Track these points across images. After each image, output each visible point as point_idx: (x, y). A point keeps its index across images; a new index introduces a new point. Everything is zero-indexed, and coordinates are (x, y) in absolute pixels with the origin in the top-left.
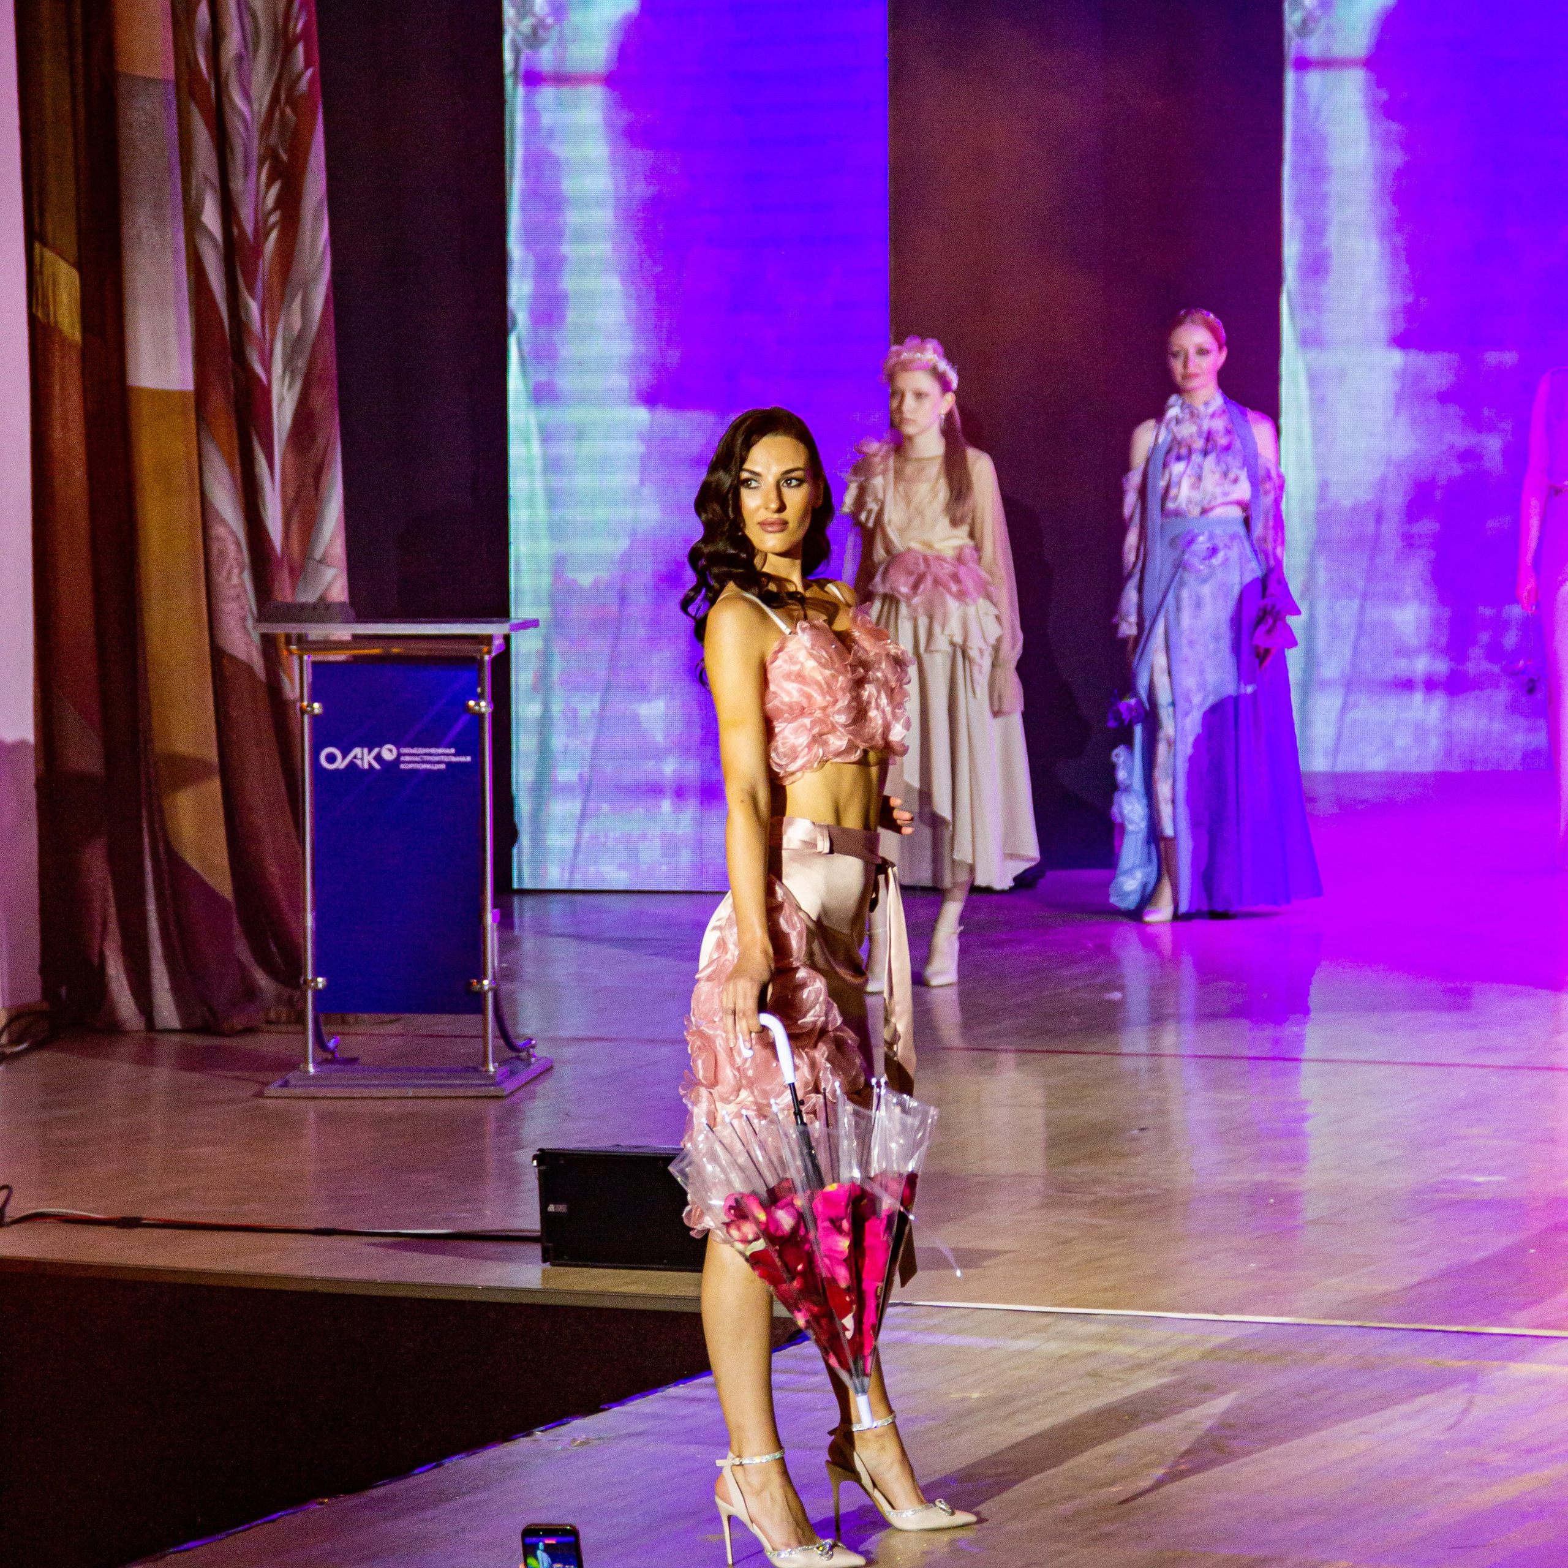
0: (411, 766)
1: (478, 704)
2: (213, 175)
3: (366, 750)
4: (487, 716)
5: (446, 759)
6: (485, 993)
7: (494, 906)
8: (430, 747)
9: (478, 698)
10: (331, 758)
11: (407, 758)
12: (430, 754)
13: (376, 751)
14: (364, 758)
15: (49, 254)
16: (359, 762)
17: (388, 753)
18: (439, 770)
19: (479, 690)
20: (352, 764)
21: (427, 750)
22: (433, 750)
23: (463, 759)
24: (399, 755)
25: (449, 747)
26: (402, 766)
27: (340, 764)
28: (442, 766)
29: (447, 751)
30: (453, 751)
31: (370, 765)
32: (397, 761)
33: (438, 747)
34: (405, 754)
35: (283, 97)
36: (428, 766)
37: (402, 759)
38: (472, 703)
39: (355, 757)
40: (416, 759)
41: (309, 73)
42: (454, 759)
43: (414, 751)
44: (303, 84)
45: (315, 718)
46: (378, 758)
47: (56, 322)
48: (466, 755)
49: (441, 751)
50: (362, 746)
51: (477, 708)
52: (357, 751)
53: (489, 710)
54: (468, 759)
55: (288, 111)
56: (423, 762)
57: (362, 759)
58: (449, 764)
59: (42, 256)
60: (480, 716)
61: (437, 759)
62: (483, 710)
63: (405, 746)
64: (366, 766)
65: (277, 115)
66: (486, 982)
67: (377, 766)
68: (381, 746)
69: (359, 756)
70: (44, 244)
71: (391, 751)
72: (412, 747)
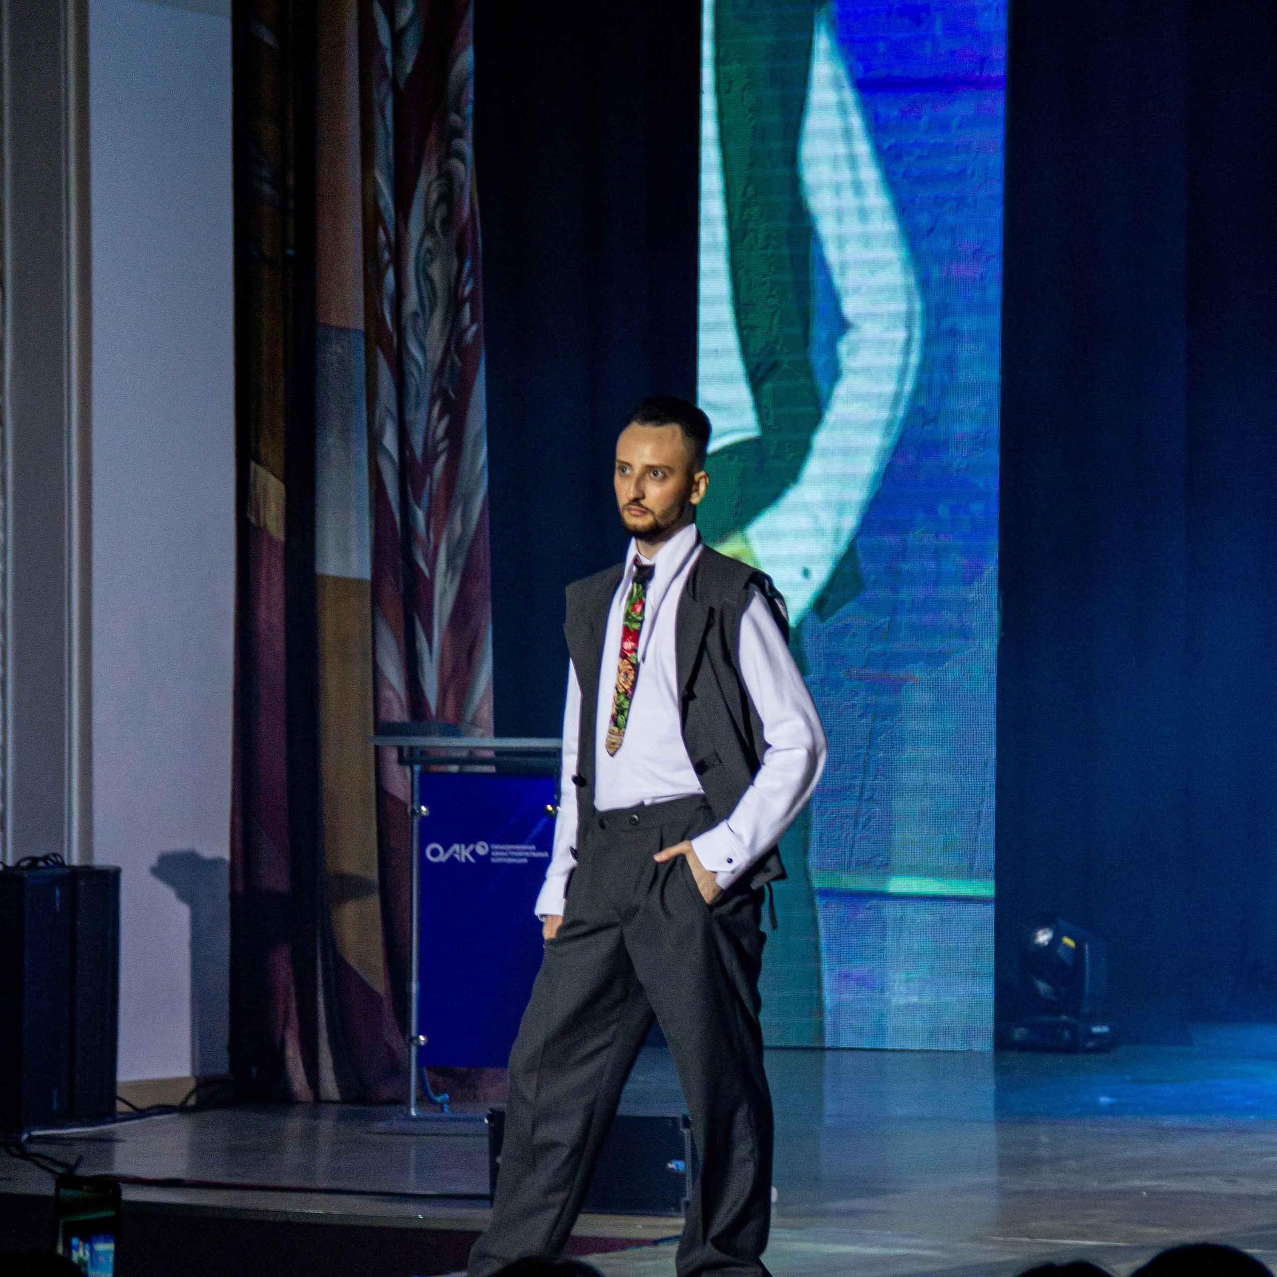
0: (499, 860)
2: (393, 408)
3: (463, 846)
5: (527, 854)
8: (516, 844)
10: (435, 853)
11: (497, 854)
12: (515, 850)
13: (471, 847)
14: (462, 852)
15: (261, 471)
16: (457, 856)
17: (482, 849)
18: (523, 865)
20: (452, 859)
21: (513, 847)
22: (518, 847)
23: (540, 855)
24: (491, 850)
25: (530, 844)
26: (493, 860)
27: (442, 857)
28: (525, 861)
29: (528, 848)
30: (534, 847)
31: (467, 859)
32: (489, 856)
33: (521, 842)
34: (495, 850)
35: (453, 349)
36: (514, 860)
37: (493, 854)
38: (549, 807)
39: (455, 852)
40: (505, 854)
41: (474, 328)
42: (535, 855)
43: (503, 847)
44: (469, 337)
45: (423, 819)
46: (474, 853)
47: (265, 525)
48: (543, 851)
49: (524, 847)
50: (459, 842)
52: (456, 847)
54: (544, 855)
55: (456, 358)
56: (510, 857)
57: (460, 854)
58: (531, 859)
59: (256, 472)
61: (521, 854)
63: (495, 844)
64: (463, 860)
65: (449, 362)
67: (472, 859)
68: (475, 843)
69: (458, 850)
70: (259, 462)
71: (483, 847)
72: (501, 843)
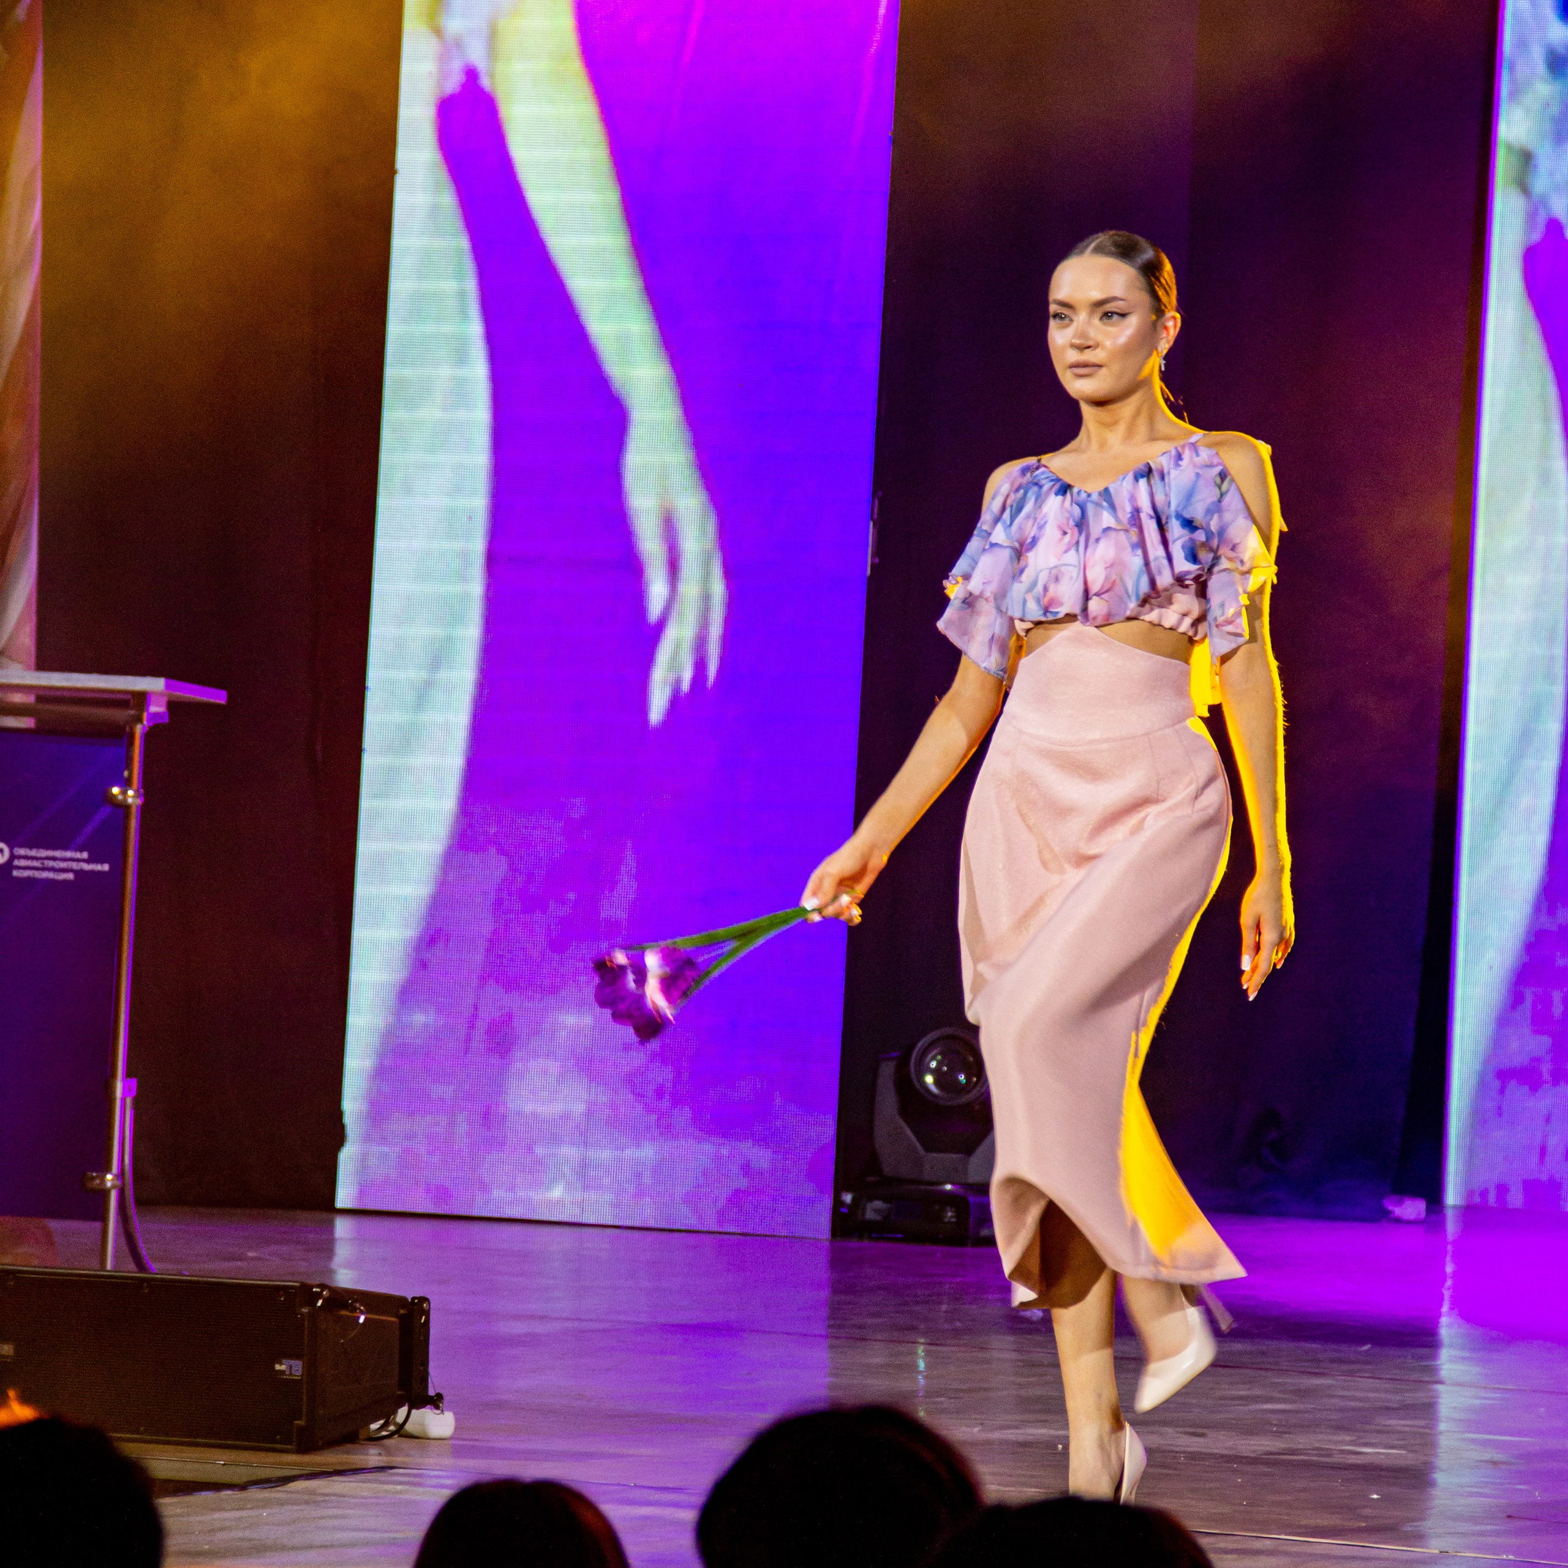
0: (26, 874)
1: (124, 793)
4: (134, 810)
5: (75, 866)
6: (104, 1194)
7: (128, 1073)
8: (55, 848)
9: (125, 784)
11: (23, 863)
12: (54, 859)
18: (65, 881)
19: (126, 774)
21: (50, 853)
22: (58, 854)
23: (98, 867)
24: (13, 857)
25: (81, 850)
26: (15, 873)
28: (70, 876)
29: (78, 855)
30: (85, 855)
32: (9, 866)
33: (65, 848)
34: (20, 857)
36: (51, 875)
37: (16, 863)
38: (115, 790)
40: (36, 864)
42: (87, 867)
43: (33, 853)
44: (21, 12)
48: (102, 862)
49: (69, 854)
51: (120, 797)
53: (138, 802)
54: (106, 867)
56: (44, 869)
58: (79, 873)
60: (123, 808)
61: (63, 865)
62: (130, 800)
63: (21, 846)
66: (109, 1177)
72: (31, 847)
